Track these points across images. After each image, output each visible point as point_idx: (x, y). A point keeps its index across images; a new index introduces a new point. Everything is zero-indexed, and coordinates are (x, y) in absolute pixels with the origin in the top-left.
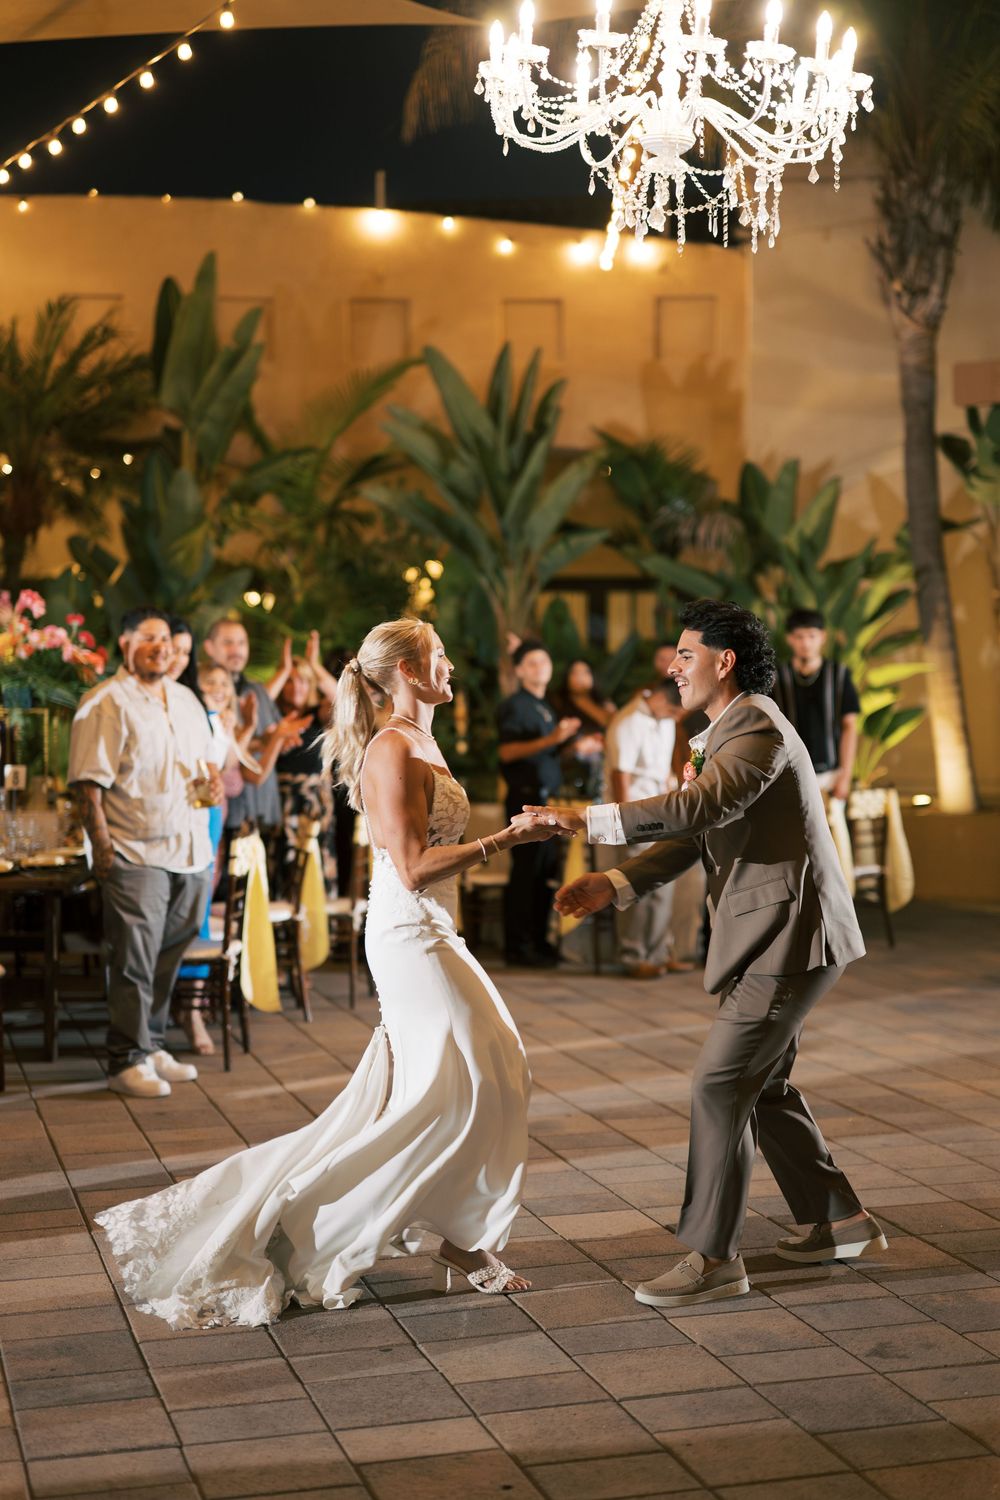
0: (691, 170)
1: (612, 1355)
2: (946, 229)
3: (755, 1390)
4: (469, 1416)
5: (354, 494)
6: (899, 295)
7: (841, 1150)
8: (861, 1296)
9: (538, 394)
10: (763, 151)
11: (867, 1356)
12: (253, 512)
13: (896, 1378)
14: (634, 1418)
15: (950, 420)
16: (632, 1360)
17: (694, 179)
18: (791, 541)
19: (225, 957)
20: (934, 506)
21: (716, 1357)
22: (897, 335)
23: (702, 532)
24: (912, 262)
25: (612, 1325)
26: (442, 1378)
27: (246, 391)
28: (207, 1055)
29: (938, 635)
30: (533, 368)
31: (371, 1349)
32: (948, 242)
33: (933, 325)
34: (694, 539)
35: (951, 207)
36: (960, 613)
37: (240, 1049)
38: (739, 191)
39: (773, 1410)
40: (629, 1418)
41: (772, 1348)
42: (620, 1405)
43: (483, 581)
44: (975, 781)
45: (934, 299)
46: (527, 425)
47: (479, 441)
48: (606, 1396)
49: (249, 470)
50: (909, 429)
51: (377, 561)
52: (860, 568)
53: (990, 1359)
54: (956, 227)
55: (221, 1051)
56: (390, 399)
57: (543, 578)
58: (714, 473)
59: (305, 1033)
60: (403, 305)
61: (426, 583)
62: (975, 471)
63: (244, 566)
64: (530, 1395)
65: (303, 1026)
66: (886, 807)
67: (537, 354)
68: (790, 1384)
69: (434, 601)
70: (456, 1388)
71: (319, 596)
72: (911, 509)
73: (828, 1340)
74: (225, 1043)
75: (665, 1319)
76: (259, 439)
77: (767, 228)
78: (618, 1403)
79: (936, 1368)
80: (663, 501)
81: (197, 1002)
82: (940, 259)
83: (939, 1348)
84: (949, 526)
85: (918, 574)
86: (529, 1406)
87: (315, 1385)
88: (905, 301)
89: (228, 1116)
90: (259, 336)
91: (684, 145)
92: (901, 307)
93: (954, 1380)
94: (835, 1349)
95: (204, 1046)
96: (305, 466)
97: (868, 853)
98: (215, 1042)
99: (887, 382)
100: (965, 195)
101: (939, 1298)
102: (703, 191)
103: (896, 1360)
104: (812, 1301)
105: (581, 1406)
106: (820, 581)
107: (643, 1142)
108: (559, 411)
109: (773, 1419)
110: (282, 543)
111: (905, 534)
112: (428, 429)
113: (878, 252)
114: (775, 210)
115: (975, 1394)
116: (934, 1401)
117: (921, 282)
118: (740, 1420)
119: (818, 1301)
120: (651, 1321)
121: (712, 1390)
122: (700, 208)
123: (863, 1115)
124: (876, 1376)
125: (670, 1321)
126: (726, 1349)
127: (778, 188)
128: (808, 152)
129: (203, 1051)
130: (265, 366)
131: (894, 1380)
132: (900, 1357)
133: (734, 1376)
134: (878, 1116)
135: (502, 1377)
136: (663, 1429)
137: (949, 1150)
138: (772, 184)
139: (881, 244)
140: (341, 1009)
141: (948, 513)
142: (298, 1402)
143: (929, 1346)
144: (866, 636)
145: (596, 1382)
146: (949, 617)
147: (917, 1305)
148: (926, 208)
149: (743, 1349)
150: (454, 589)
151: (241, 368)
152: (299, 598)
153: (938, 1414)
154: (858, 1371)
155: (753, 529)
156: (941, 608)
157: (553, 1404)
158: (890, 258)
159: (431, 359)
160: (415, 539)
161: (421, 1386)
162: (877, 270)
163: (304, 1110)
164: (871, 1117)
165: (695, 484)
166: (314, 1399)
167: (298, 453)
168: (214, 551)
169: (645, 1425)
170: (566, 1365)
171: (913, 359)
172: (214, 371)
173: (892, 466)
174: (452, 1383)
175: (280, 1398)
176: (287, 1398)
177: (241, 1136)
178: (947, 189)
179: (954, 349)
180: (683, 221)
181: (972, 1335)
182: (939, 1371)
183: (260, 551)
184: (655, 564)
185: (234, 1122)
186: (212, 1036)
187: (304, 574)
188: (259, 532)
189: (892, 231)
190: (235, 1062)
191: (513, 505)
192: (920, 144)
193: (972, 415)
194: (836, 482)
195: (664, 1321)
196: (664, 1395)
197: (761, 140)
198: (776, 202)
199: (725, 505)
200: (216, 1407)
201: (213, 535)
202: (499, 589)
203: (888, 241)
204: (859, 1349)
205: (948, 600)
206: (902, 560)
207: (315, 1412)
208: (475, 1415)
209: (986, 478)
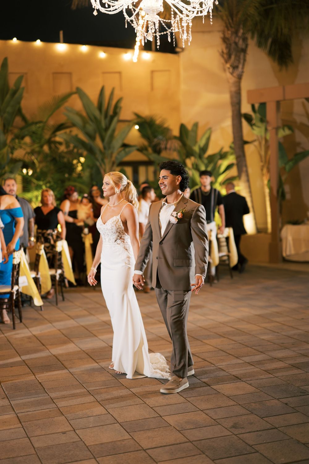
0: (161, 19)
1: (142, 432)
2: (244, 47)
3: (192, 443)
4: (93, 458)
5: (55, 136)
6: (229, 68)
7: (219, 351)
8: (227, 405)
9: (114, 102)
10: (185, 12)
11: (231, 428)
12: (22, 142)
13: (241, 436)
14: (150, 457)
15: (246, 108)
16: (150, 434)
17: (162, 22)
18: (196, 149)
19: (12, 291)
20: (241, 136)
21: (179, 431)
22: (228, 82)
23: (168, 146)
24: (233, 57)
25: (142, 420)
26: (84, 444)
27: (19, 103)
28: (7, 324)
29: (244, 177)
30: (112, 94)
31: (59, 433)
32: (244, 51)
33: (240, 77)
34: (166, 148)
35: (245, 39)
36: (250, 170)
37: (19, 321)
38: (178, 26)
39: (199, 451)
40: (149, 457)
41: (198, 427)
42: (146, 452)
43: (98, 164)
44: (256, 224)
45: (240, 69)
46: (111, 112)
47: (95, 118)
48: (141, 448)
49: (21, 129)
50: (233, 111)
51: (64, 157)
52: (219, 157)
53: (272, 427)
54: (247, 46)
55: (12, 323)
56: (67, 105)
57: (117, 162)
58: (171, 127)
59: (41, 315)
60: (70, 74)
61: (79, 165)
62: (254, 124)
63: (20, 160)
64: (114, 449)
65: (40, 312)
66: (229, 233)
67: (113, 90)
68: (204, 441)
69: (83, 170)
70: (88, 447)
71: (45, 170)
72: (234, 138)
73: (217, 422)
74: (13, 320)
75: (161, 417)
76: (24, 119)
77: (187, 39)
78: (145, 450)
79: (254, 432)
80: (155, 137)
81: (5, 307)
82: (242, 56)
83: (255, 424)
84: (246, 143)
85: (237, 158)
86: (114, 454)
87: (39, 448)
88: (231, 70)
89: (13, 345)
90: (23, 85)
91: (158, 10)
92: (230, 73)
93: (261, 436)
94: (219, 426)
95: (7, 321)
96: (39, 127)
97: (225, 249)
98: (10, 319)
99: (226, 97)
100: (249, 36)
101: (254, 405)
102: (165, 26)
103: (240, 429)
104: (211, 407)
105: (132, 453)
106: (206, 161)
107: (153, 350)
108: (121, 108)
109: (199, 455)
110: (32, 152)
111: (233, 145)
112: (79, 114)
113: (222, 54)
114: (190, 32)
115: (268, 441)
116: (254, 445)
117: (235, 64)
118: (188, 456)
119: (213, 408)
120: (156, 418)
121: (177, 444)
122: (165, 33)
123: (225, 337)
124: (234, 436)
125: (163, 417)
126: (182, 428)
127: (191, 24)
128: (201, 12)
129: (6, 322)
130: (25, 95)
131: (240, 437)
132: (242, 428)
133: (185, 438)
134: (230, 338)
135: (105, 442)
136: (161, 460)
137: (254, 349)
138: (188, 23)
139: (223, 52)
140: (53, 306)
141: (246, 138)
142: (32, 455)
143: (251, 424)
144: (221, 178)
145: (137, 442)
146: (247, 172)
147: (247, 408)
148: (237, 40)
149: (188, 427)
150: (88, 166)
151: (17, 95)
152: (38, 170)
153: (255, 450)
154: (228, 434)
155: (184, 144)
156: (244, 169)
157: (122, 452)
158: (225, 56)
159: (79, 92)
160: (75, 150)
161: (76, 447)
162: (222, 61)
163: (39, 342)
164: (228, 338)
165: (165, 131)
166: (38, 454)
167: (36, 123)
168: (10, 155)
169: (154, 459)
170: (127, 436)
171: (233, 89)
172: (8, 96)
173: (228, 124)
174: (87, 445)
175: (26, 454)
176: (29, 454)
177: (17, 353)
178: (243, 34)
179: (246, 85)
180: (159, 37)
181: (265, 418)
182: (256, 433)
183: (25, 155)
184: (154, 157)
185: (15, 348)
186: (9, 317)
187: (40, 162)
188: (25, 149)
189: (227, 48)
190: (17, 326)
191: (107, 139)
192: (234, 19)
193: (253, 107)
194: (210, 129)
195: (160, 418)
196: (161, 447)
197: (183, 7)
198: (190, 29)
199: (175, 137)
200: (3, 459)
201: (9, 150)
202: (103, 166)
203: (225, 51)
204: (228, 426)
205: (246, 166)
206: (232, 154)
207: (38, 460)
208: (95, 458)
209: (258, 127)
